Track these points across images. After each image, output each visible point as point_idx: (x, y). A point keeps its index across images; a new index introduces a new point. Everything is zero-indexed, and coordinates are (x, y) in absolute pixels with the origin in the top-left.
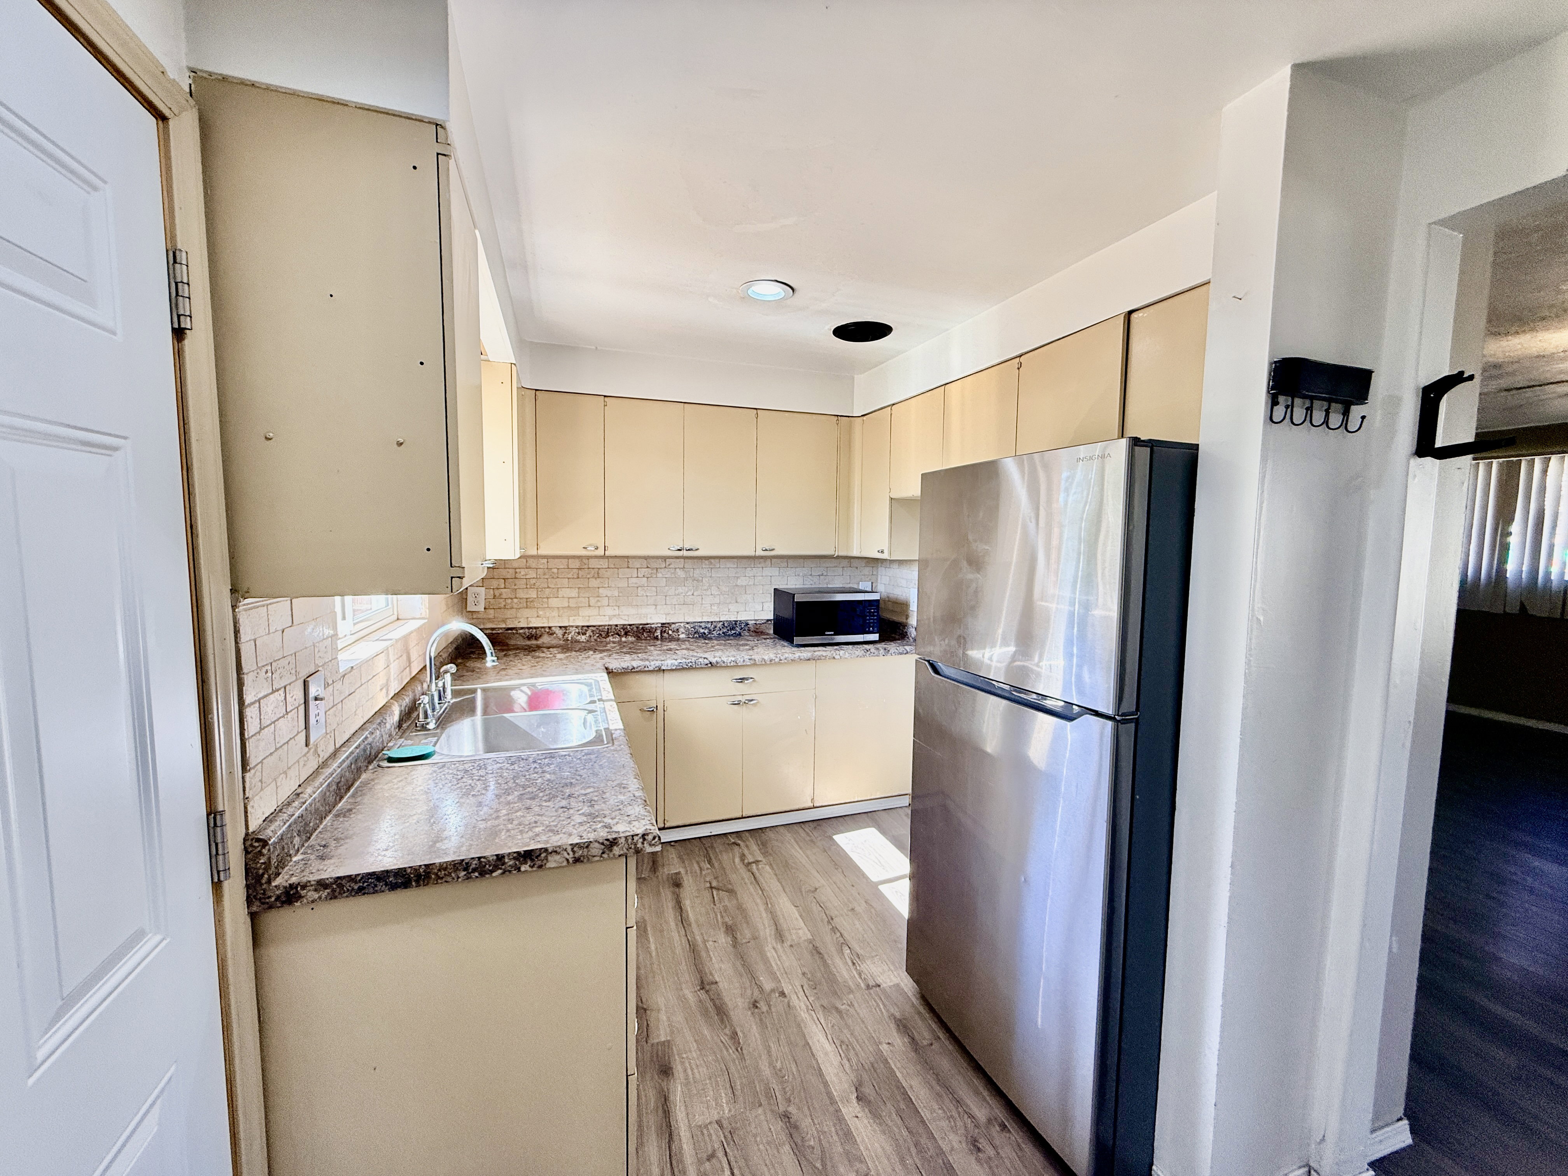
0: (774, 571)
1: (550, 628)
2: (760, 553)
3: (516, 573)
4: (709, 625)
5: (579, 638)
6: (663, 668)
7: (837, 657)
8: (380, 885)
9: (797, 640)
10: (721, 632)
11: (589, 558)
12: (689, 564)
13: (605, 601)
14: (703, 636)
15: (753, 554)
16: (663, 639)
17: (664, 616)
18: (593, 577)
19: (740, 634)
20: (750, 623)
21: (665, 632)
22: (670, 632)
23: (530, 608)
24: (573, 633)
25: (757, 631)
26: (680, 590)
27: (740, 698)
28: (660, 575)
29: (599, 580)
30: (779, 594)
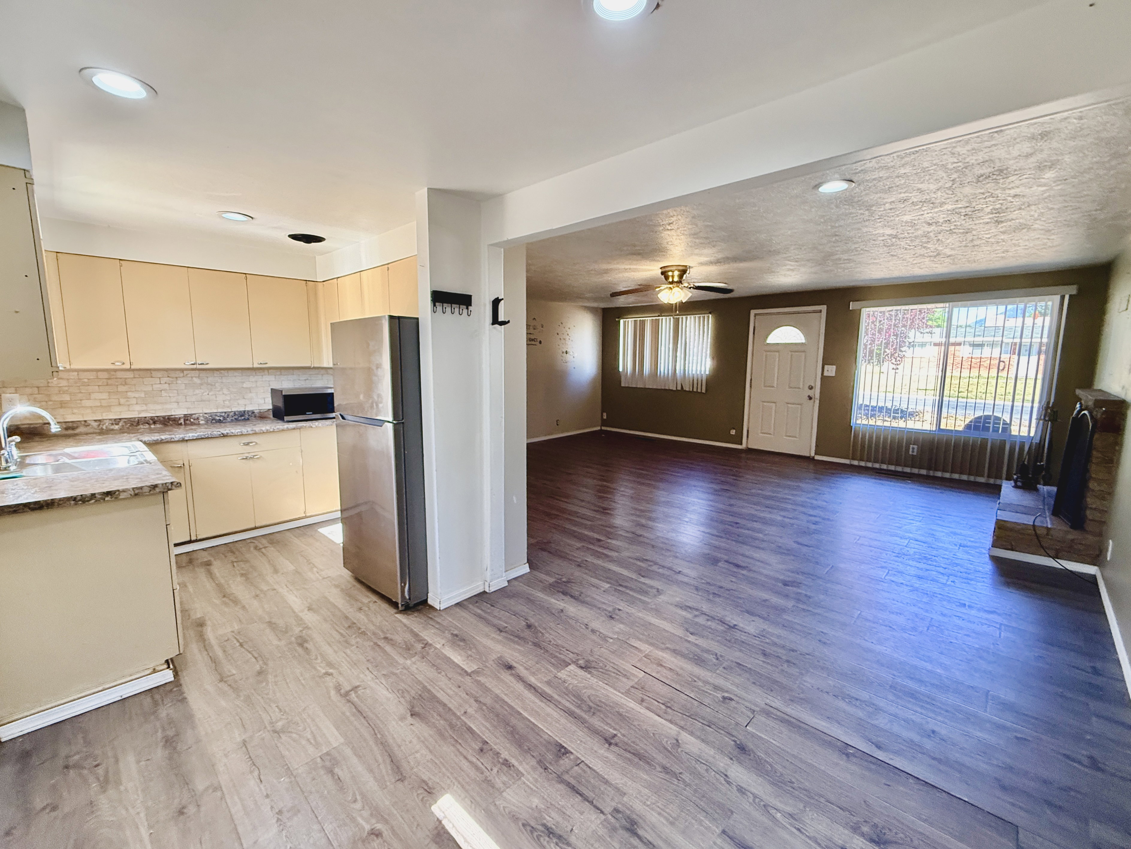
0: (272, 378)
1: (85, 421)
2: (256, 365)
3: (48, 383)
4: (223, 414)
5: (112, 427)
6: (186, 438)
7: (314, 426)
8: (26, 509)
9: (286, 418)
10: (233, 418)
11: (115, 370)
12: (203, 374)
13: (134, 401)
14: (220, 421)
15: (251, 366)
16: (185, 424)
17: (186, 410)
18: (121, 384)
19: (248, 419)
20: (256, 411)
21: (187, 420)
22: (192, 420)
23: (65, 408)
24: (107, 424)
25: (262, 417)
26: (197, 391)
27: (247, 455)
28: (179, 382)
29: (127, 386)
30: (274, 392)
